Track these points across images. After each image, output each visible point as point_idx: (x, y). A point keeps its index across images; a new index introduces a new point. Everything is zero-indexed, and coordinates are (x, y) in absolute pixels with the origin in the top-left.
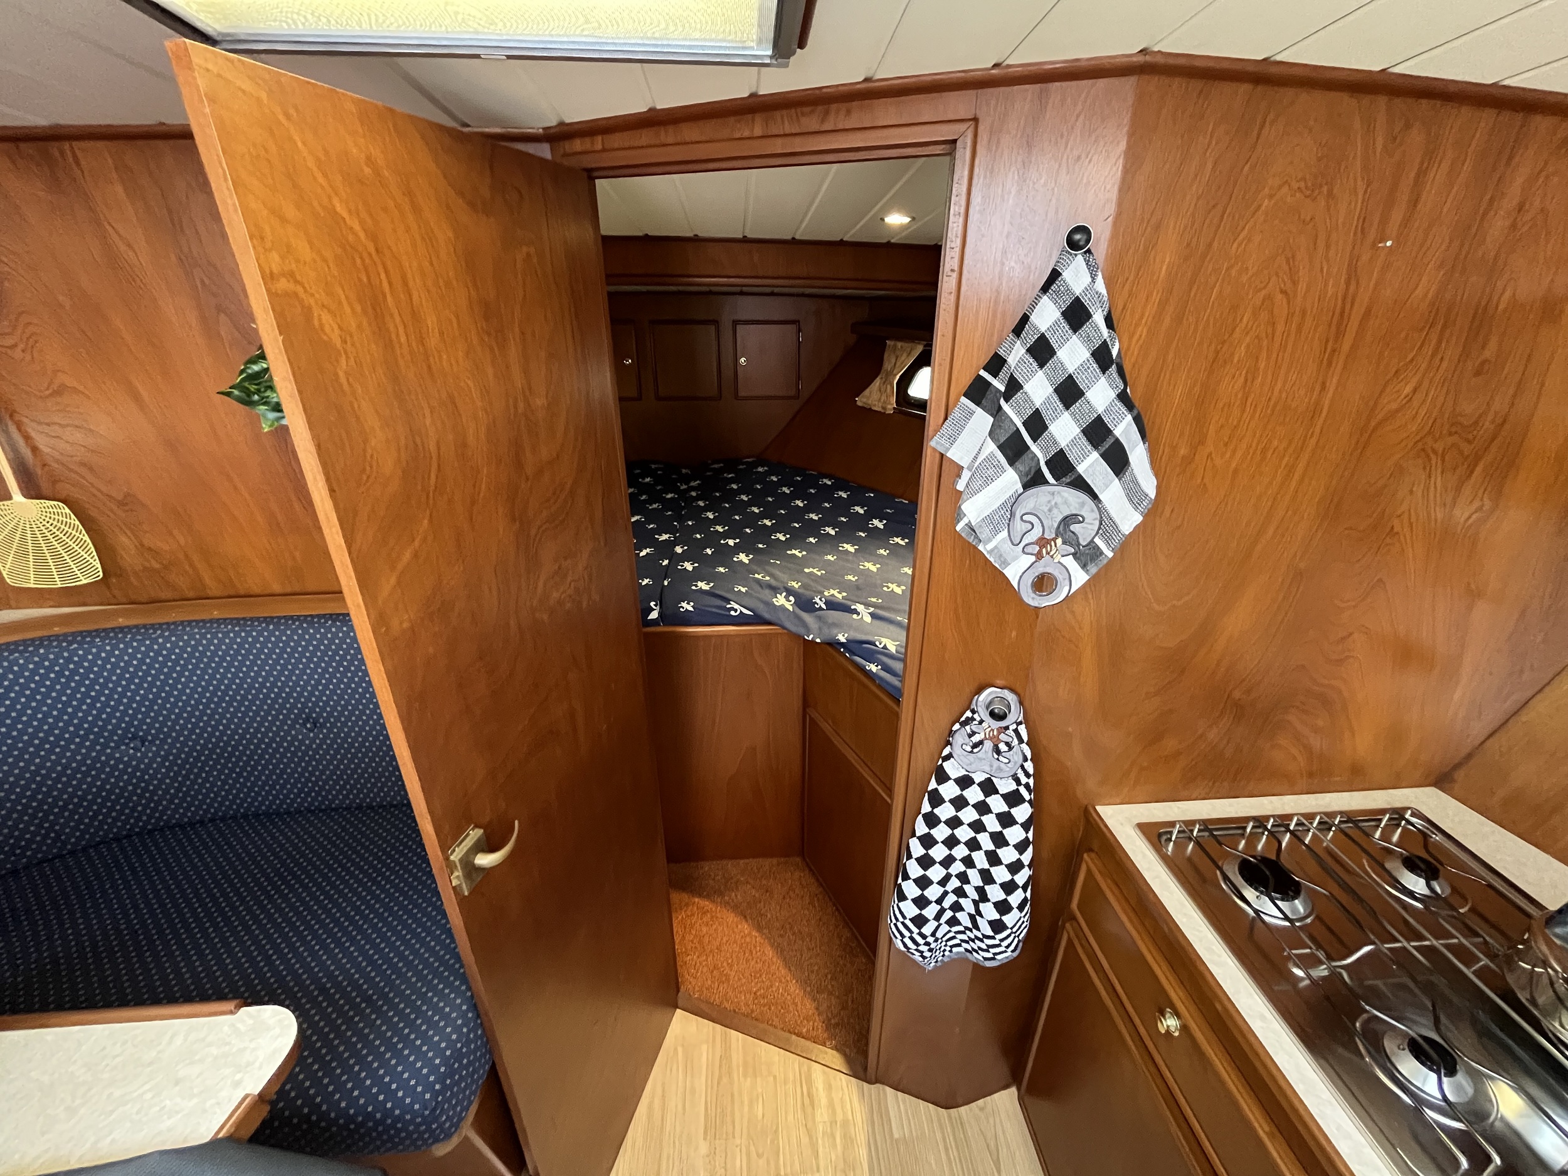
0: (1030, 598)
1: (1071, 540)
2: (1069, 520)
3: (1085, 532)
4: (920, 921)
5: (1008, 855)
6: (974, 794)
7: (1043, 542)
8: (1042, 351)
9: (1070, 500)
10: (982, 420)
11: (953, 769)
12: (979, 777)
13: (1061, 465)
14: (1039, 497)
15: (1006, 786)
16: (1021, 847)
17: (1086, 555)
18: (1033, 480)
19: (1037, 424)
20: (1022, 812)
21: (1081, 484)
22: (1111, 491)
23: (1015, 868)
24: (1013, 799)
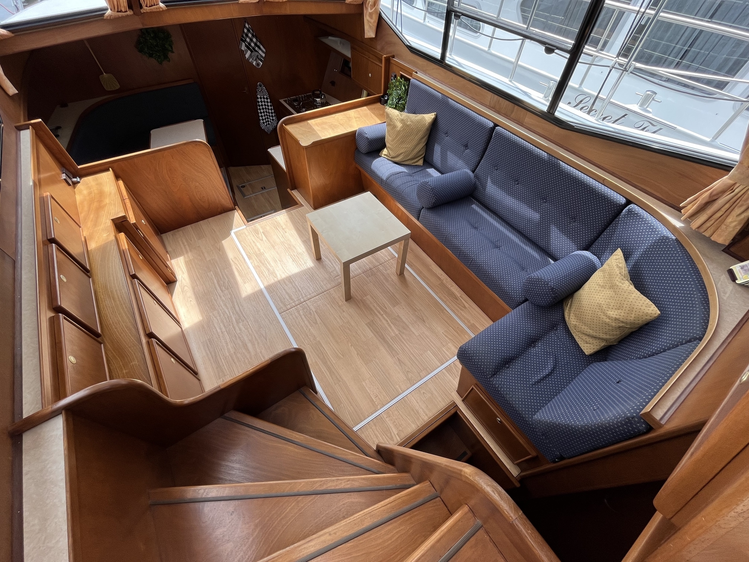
0: (257, 67)
1: (259, 59)
2: (257, 56)
3: (259, 57)
4: (264, 123)
5: (270, 108)
6: (263, 100)
7: (256, 59)
8: (247, 35)
9: (256, 53)
10: (243, 44)
11: (259, 96)
12: (262, 97)
13: (254, 49)
14: (253, 54)
15: (265, 97)
16: (271, 106)
17: (261, 60)
18: (252, 52)
19: (250, 44)
20: (269, 100)
21: (256, 51)
22: (260, 52)
23: (271, 109)
24: (267, 99)
